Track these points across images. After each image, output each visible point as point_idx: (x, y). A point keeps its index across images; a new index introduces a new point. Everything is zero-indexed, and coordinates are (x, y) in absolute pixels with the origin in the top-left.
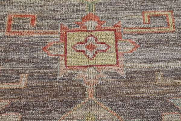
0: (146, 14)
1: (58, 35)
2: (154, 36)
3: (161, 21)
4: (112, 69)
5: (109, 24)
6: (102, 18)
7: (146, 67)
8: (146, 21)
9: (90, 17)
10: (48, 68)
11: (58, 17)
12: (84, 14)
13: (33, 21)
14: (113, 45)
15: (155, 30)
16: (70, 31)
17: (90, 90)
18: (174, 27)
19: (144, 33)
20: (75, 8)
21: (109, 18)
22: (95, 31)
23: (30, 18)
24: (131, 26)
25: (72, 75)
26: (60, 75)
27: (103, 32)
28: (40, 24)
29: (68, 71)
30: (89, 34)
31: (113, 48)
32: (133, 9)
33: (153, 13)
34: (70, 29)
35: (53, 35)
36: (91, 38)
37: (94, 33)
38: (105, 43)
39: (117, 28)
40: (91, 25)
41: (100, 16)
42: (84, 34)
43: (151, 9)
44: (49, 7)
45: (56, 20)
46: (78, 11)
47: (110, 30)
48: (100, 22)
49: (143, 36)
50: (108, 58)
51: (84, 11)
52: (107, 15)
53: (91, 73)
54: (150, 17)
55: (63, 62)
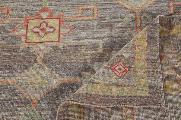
0: (81, 8)
1: (23, 22)
2: (84, 23)
3: (89, 12)
4: (55, 44)
5: (56, 14)
6: (53, 10)
7: (76, 43)
8: (80, 12)
9: (44, 10)
10: (14, 44)
11: (24, 9)
12: (41, 8)
13: (8, 12)
14: (57, 28)
15: (85, 18)
17: (40, 58)
18: (97, 16)
19: (78, 21)
20: (36, 4)
21: (57, 10)
23: (6, 10)
24: (70, 16)
25: (29, 48)
26: (22, 48)
27: (52, 20)
28: (12, 14)
29: (27, 45)
30: (43, 21)
31: (57, 31)
32: (73, 4)
33: (85, 7)
34: (31, 18)
35: (20, 22)
36: (44, 24)
37: (46, 20)
38: (52, 27)
39: (61, 17)
40: (45, 15)
41: (51, 9)
42: (40, 21)
43: (84, 4)
44: (19, 3)
45: (23, 11)
46: (38, 5)
47: (56, 18)
48: (51, 13)
49: (77, 22)
50: (53, 37)
51: (41, 5)
52: (56, 8)
53: (42, 46)
54: (83, 9)
55: (24, 40)
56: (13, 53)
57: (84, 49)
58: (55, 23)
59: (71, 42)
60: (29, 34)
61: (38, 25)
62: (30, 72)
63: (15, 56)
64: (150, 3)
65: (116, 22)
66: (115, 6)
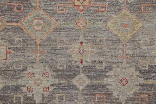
0: (65, 11)
1: (91, 4)
3: (60, 8)
5: (76, 8)
6: (78, 10)
8: (65, 8)
9: (81, 11)
11: (91, 11)
13: (99, 10)
15: (62, 5)
16: (87, 5)
18: (57, 6)
19: (66, 4)
20: (86, 14)
21: (76, 10)
22: (80, 5)
23: (100, 11)
24: (70, 7)
27: (78, 5)
28: (97, 8)
30: (82, 4)
32: (68, 13)
33: (62, 12)
34: (88, 6)
35: (93, 4)
36: (81, 2)
39: (74, 6)
40: (81, 8)
41: (79, 11)
42: (83, 4)
43: (63, 13)
44: (94, 15)
45: (92, 10)
46: (85, 13)
47: (76, 5)
48: (79, 8)
49: (66, 3)
51: (84, 13)
52: (77, 12)
54: (64, 10)
64: (32, 12)
65: (48, 2)
66: (48, 11)
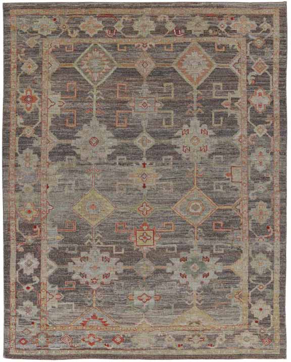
2: (167, 233)
3: (169, 227)
4: (152, 247)
5: (151, 227)
7: (163, 246)
8: (164, 227)
9: (145, 224)
10: (130, 246)
11: (133, 224)
12: (143, 223)
14: (152, 236)
15: (167, 230)
17: (145, 255)
18: (174, 229)
21: (151, 225)
23: (123, 224)
24: (159, 229)
25: (138, 249)
26: (135, 249)
27: (149, 231)
28: (127, 227)
29: (137, 247)
31: (152, 239)
32: (160, 221)
34: (138, 230)
35: (132, 232)
36: (145, 234)
37: (146, 232)
38: (149, 236)
39: (154, 229)
40: (145, 228)
41: (148, 224)
42: (143, 232)
43: (166, 221)
44: (130, 219)
46: (140, 221)
47: (151, 230)
48: (148, 227)
49: (163, 233)
50: (150, 242)
51: (142, 221)
52: (151, 223)
53: (145, 248)
55: (135, 243)
56: (131, 252)
57: (167, 250)
58: (150, 233)
59: (159, 245)
60: (137, 241)
61: (142, 235)
62: (141, 262)
63: (132, 253)
64: (203, 221)
65: (184, 233)
66: (184, 223)
